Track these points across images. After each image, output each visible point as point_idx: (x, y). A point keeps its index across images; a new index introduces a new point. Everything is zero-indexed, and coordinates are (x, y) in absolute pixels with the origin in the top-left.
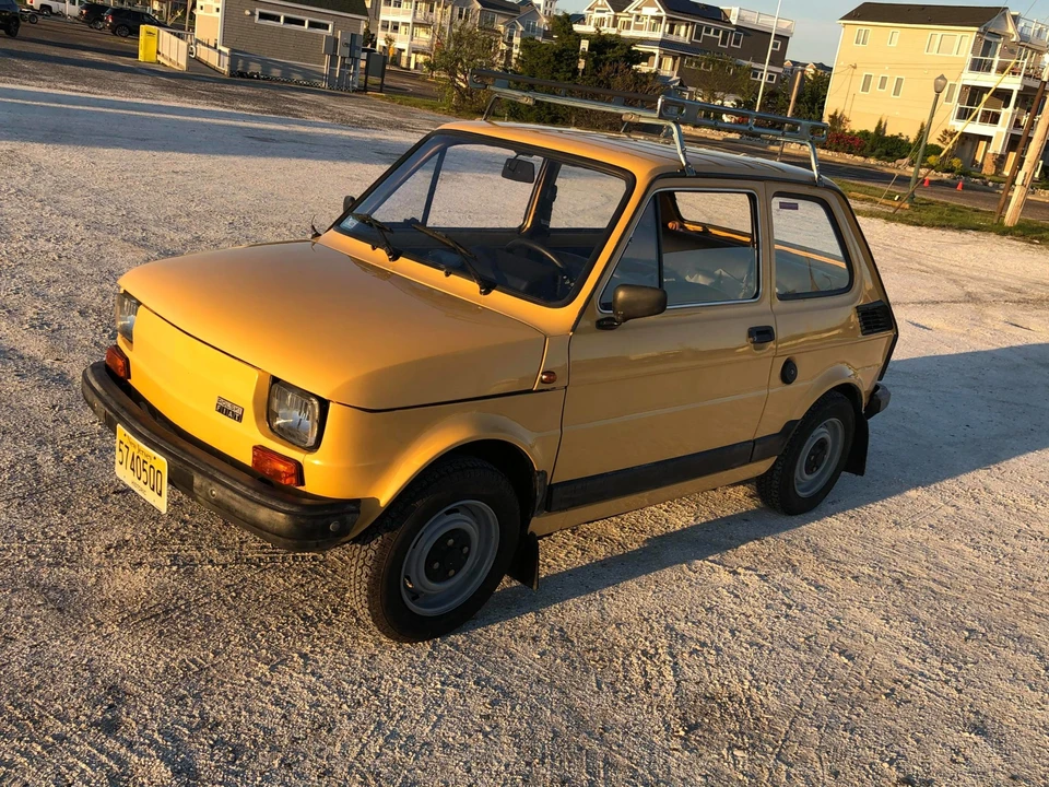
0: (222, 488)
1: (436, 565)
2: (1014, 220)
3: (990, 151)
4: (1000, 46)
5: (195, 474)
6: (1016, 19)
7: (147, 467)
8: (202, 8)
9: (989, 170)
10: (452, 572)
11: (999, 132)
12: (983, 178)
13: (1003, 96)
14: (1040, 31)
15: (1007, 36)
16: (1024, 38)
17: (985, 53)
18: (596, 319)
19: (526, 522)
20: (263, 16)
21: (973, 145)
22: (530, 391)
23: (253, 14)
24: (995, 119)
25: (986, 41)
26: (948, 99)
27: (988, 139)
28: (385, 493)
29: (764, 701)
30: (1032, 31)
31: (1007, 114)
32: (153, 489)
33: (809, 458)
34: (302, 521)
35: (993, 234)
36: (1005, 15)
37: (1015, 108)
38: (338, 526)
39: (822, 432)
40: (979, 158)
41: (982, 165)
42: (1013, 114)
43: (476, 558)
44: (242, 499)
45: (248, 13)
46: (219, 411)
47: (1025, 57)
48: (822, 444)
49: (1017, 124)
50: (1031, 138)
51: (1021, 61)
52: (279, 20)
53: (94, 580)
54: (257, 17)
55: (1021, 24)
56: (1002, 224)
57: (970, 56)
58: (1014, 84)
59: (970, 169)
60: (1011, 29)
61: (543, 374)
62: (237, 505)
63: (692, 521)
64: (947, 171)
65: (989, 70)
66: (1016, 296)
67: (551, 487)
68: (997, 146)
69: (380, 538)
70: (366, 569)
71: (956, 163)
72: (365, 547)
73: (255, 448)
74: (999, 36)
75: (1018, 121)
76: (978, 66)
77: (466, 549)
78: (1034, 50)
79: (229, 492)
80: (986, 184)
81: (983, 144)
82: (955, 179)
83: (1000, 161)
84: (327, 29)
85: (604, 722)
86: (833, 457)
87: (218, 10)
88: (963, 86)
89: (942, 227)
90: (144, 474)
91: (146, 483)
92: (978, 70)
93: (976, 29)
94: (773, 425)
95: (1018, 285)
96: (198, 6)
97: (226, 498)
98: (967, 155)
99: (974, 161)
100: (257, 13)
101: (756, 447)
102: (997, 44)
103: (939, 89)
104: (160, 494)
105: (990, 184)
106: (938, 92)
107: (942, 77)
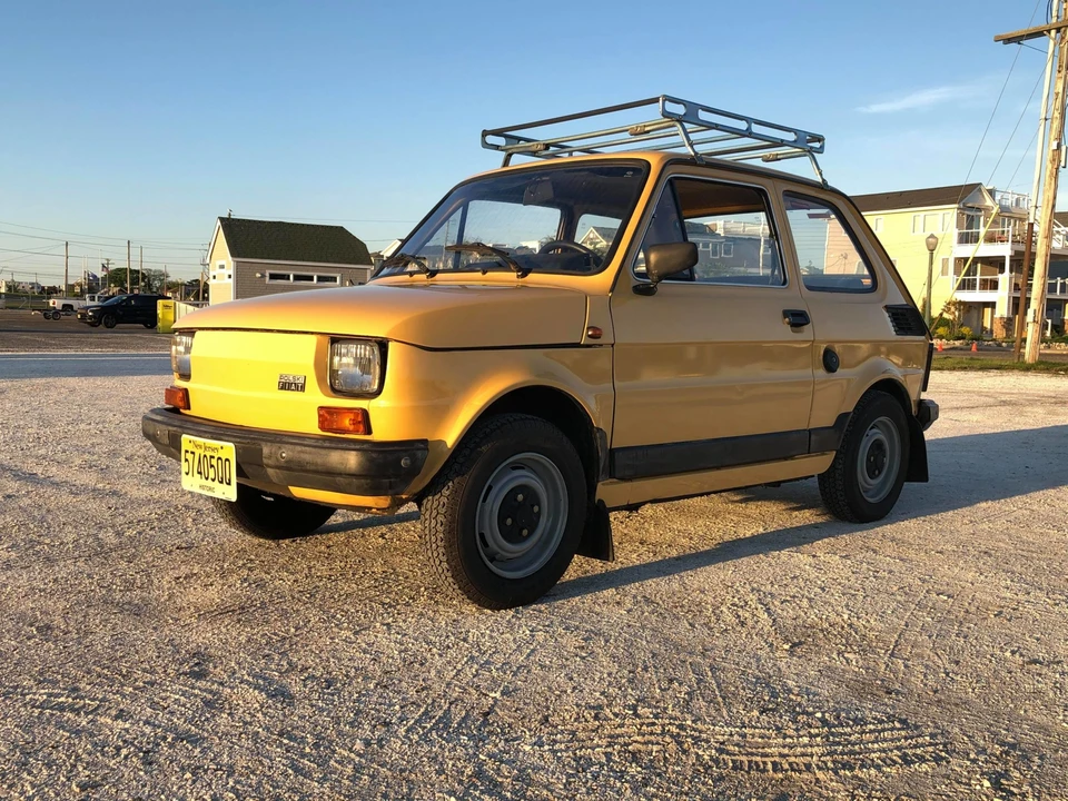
0: (291, 447)
1: (509, 521)
2: (1034, 357)
3: (997, 315)
4: (982, 219)
5: (263, 444)
6: (992, 193)
7: (214, 462)
8: (214, 277)
9: (999, 333)
10: (525, 532)
11: (1001, 297)
12: (994, 340)
13: (996, 263)
14: (1018, 200)
15: (987, 209)
16: (1003, 209)
17: (970, 226)
18: (632, 285)
19: (592, 489)
20: (273, 277)
21: (979, 313)
22: (577, 345)
23: (263, 276)
24: (994, 285)
25: (968, 216)
26: (944, 273)
27: (992, 305)
28: (451, 434)
29: (867, 625)
30: (1010, 201)
31: (1004, 279)
32: (221, 482)
33: (868, 459)
34: (374, 455)
35: (1016, 372)
36: (980, 190)
37: (1011, 271)
38: (408, 462)
39: (876, 434)
40: (987, 324)
41: (992, 331)
42: (1011, 278)
43: (548, 520)
44: (313, 450)
45: (258, 275)
46: (282, 389)
47: (1009, 224)
48: (878, 445)
49: (1016, 287)
50: (1030, 299)
51: (1006, 229)
52: (288, 278)
53: (166, 597)
54: (267, 279)
55: (998, 197)
56: (1024, 362)
57: (956, 232)
58: (1004, 250)
59: (980, 335)
60: (988, 202)
61: (588, 328)
62: (307, 457)
63: (761, 530)
64: (959, 339)
65: (977, 240)
66: (1054, 400)
67: (612, 452)
68: (1003, 310)
69: (450, 484)
70: (440, 518)
71: (965, 330)
72: (437, 497)
73: (321, 408)
74: (979, 209)
75: (1016, 285)
76: (966, 239)
77: (536, 509)
78: (1016, 219)
79: (299, 448)
80: (1000, 345)
81: (988, 311)
82: (968, 344)
83: (1008, 323)
84: (336, 281)
85: (703, 646)
86: (893, 461)
87: (230, 276)
88: (956, 259)
89: (964, 369)
90: (212, 471)
91: (213, 480)
92: (967, 242)
93: (956, 206)
94: (825, 418)
95: (1053, 395)
96: (211, 277)
97: (297, 455)
98: (975, 323)
99: (984, 329)
100: (267, 275)
101: (813, 437)
102: (979, 217)
103: (931, 248)
104: (229, 484)
105: (1004, 344)
106: (932, 251)
107: (932, 236)
